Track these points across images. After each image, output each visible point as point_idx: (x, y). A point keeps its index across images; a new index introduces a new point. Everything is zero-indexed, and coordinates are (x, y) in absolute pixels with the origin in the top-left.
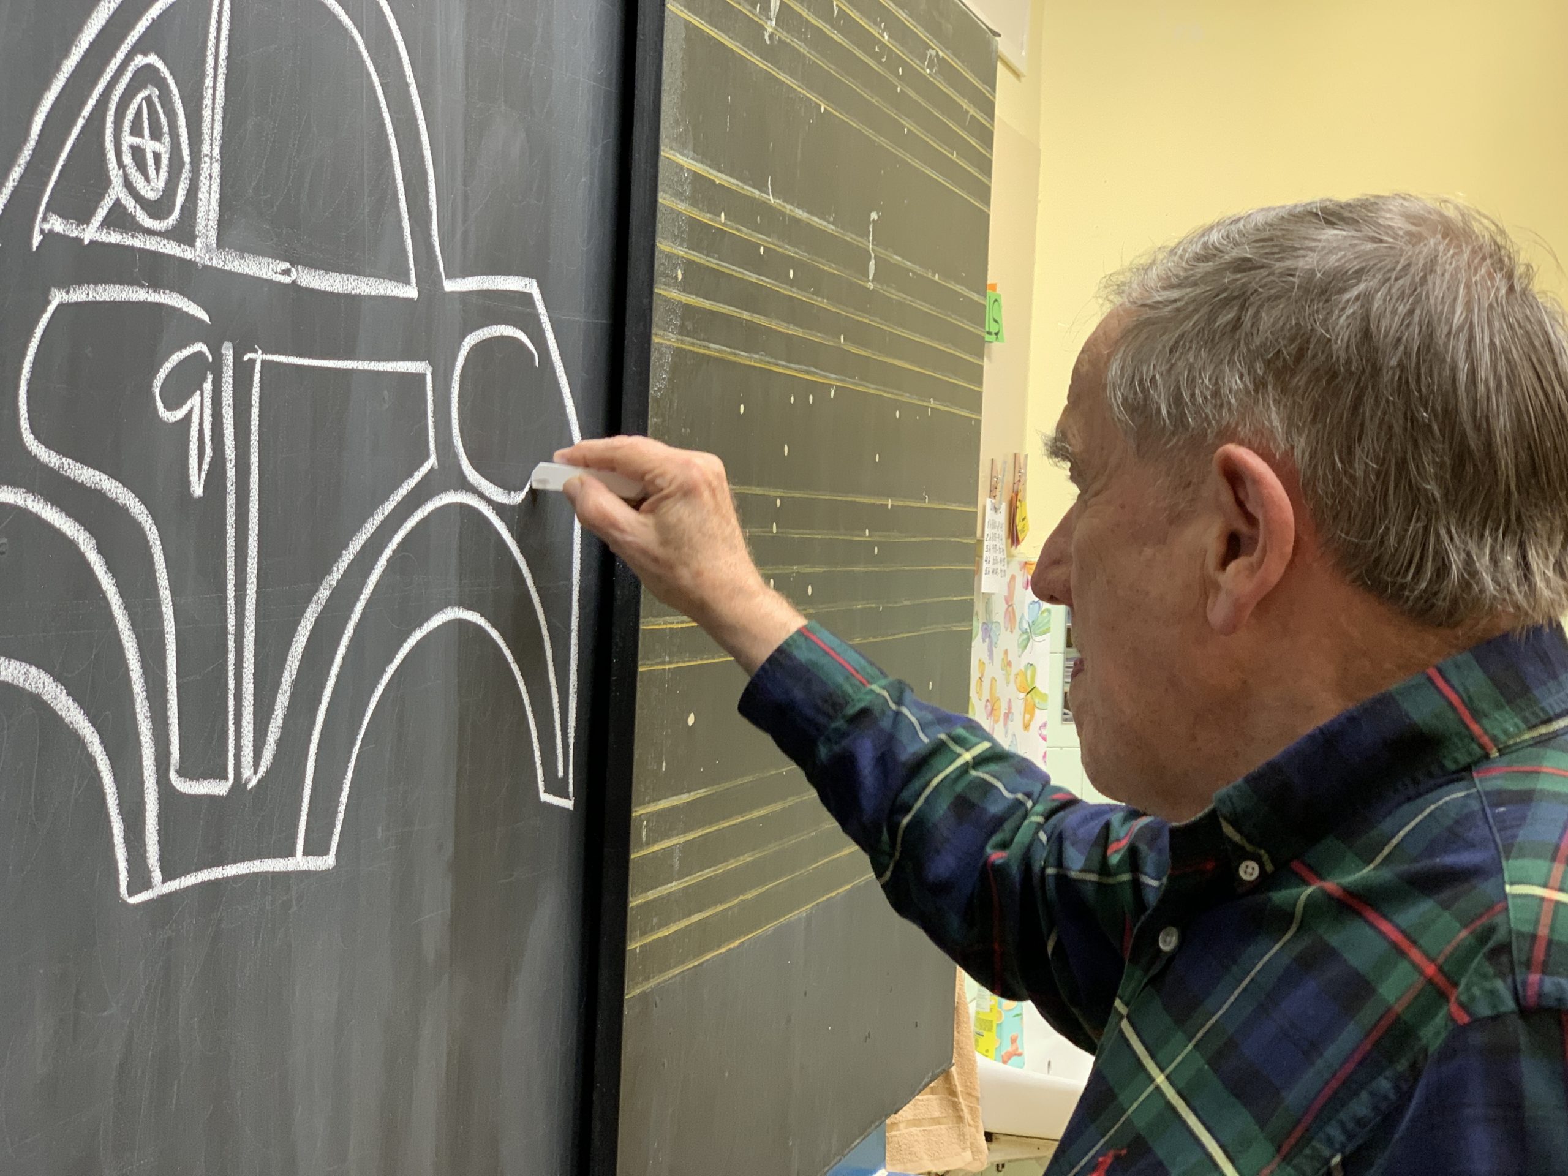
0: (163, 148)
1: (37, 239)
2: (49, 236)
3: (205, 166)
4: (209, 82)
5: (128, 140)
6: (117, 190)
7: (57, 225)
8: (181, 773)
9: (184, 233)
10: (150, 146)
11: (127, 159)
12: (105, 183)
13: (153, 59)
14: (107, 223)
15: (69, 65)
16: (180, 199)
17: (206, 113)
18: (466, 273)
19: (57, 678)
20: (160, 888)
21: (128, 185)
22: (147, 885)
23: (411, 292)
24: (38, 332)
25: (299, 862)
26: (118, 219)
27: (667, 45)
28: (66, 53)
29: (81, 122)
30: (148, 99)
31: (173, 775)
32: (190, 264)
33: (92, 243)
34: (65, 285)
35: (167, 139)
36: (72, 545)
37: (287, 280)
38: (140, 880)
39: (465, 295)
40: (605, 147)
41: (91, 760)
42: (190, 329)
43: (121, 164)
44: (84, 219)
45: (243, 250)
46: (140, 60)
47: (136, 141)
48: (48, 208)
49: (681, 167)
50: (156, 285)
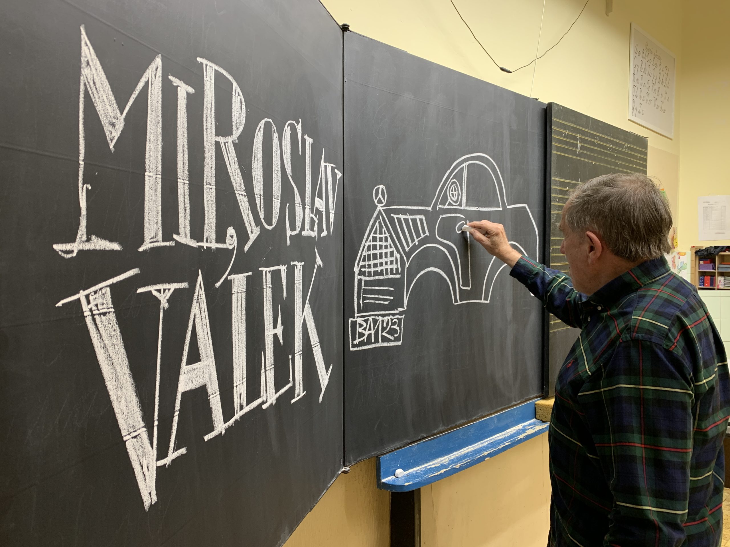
0: (457, 193)
1: (438, 209)
2: (440, 208)
3: (463, 194)
4: (463, 182)
5: (451, 192)
6: (449, 200)
7: (441, 206)
8: (462, 286)
9: (460, 205)
10: (454, 193)
11: (451, 195)
12: (448, 199)
13: (455, 180)
14: (448, 205)
15: (442, 183)
16: (459, 200)
17: (463, 186)
18: (511, 205)
19: (443, 271)
20: (459, 303)
21: (451, 199)
22: (457, 302)
23: (501, 209)
24: (438, 222)
25: (483, 301)
26: (450, 204)
27: (552, 159)
28: (441, 182)
29: (444, 191)
30: (454, 186)
31: (461, 286)
32: (461, 209)
33: (446, 208)
34: (442, 215)
35: (457, 191)
36: (444, 252)
37: (478, 210)
38: (456, 301)
39: (511, 208)
40: (541, 179)
41: (448, 283)
42: (462, 219)
43: (450, 196)
44: (444, 205)
45: (470, 206)
46: (452, 180)
47: (452, 192)
48: (439, 204)
49: (557, 180)
50: (456, 213)
